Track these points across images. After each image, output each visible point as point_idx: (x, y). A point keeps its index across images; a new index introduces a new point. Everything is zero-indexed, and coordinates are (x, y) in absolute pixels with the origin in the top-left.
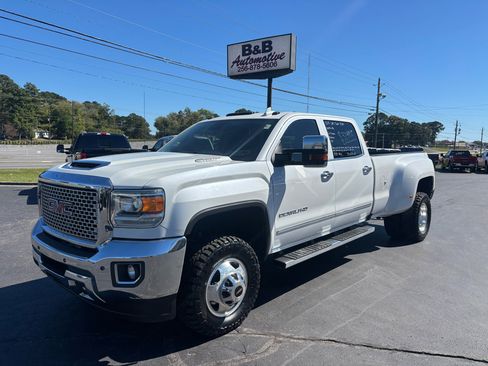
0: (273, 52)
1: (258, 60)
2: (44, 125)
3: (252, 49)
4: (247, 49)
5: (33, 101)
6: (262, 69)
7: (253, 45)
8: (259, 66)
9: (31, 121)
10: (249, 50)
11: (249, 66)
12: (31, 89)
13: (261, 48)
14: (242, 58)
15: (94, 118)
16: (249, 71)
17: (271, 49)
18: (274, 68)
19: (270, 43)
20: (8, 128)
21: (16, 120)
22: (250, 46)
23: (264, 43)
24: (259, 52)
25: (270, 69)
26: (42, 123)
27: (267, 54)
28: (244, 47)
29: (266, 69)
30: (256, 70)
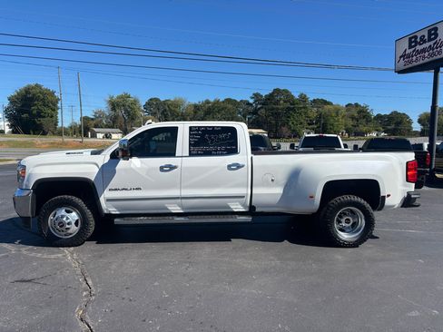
0: (438, 39)
1: (424, 51)
2: (310, 127)
3: (418, 40)
4: (413, 41)
5: (304, 108)
6: (426, 60)
7: (419, 35)
8: (424, 57)
9: (301, 123)
10: (415, 41)
11: (414, 58)
12: (303, 98)
13: (426, 37)
14: (408, 51)
15: (353, 118)
16: (415, 64)
17: (436, 35)
18: (439, 57)
19: (436, 29)
20: (285, 129)
21: (290, 123)
22: (416, 37)
23: (429, 31)
24: (425, 42)
25: (435, 58)
26: (309, 124)
27: (432, 43)
28: (410, 39)
29: (431, 59)
30: (421, 62)
